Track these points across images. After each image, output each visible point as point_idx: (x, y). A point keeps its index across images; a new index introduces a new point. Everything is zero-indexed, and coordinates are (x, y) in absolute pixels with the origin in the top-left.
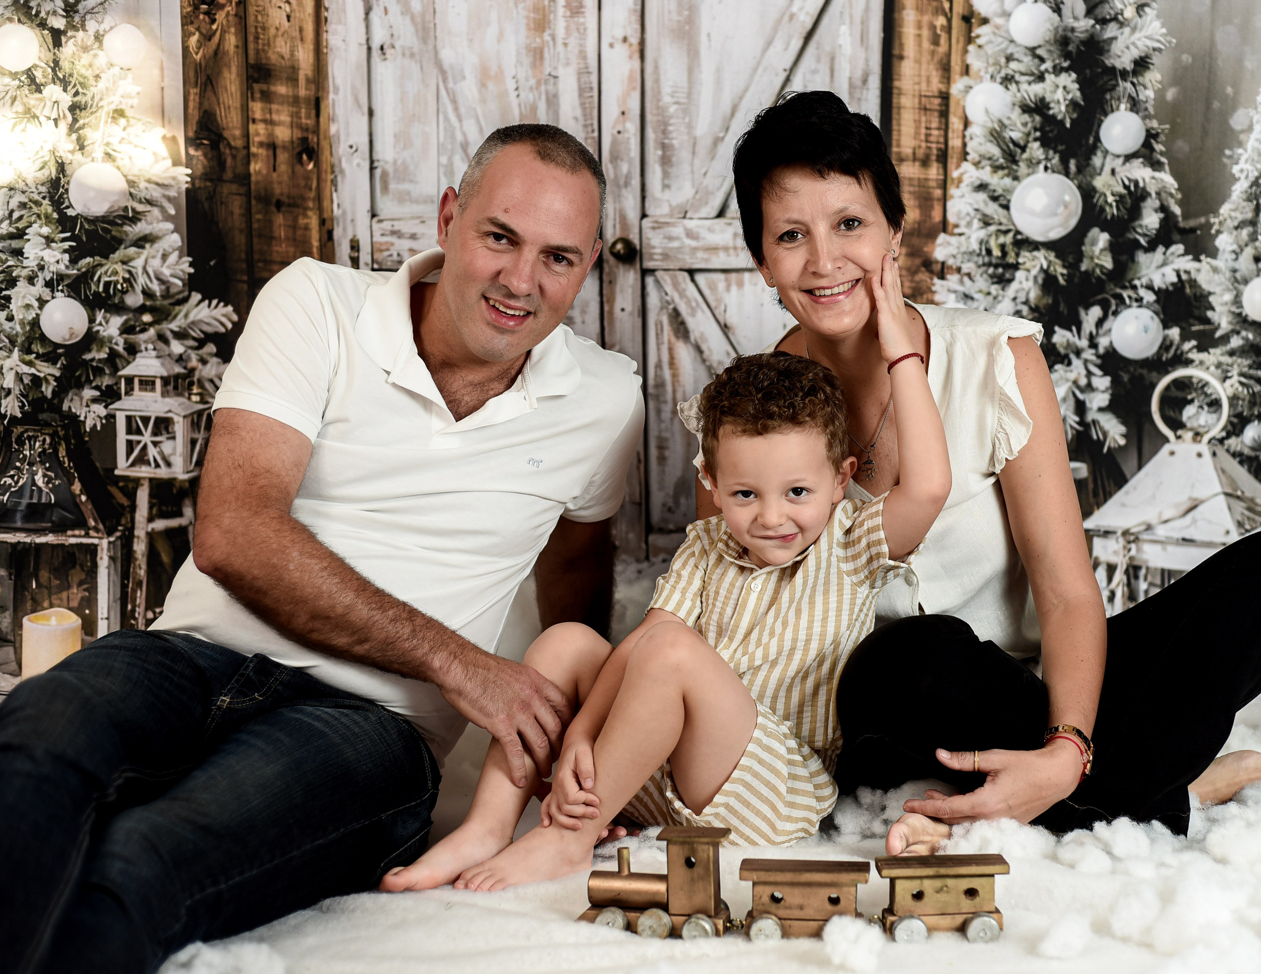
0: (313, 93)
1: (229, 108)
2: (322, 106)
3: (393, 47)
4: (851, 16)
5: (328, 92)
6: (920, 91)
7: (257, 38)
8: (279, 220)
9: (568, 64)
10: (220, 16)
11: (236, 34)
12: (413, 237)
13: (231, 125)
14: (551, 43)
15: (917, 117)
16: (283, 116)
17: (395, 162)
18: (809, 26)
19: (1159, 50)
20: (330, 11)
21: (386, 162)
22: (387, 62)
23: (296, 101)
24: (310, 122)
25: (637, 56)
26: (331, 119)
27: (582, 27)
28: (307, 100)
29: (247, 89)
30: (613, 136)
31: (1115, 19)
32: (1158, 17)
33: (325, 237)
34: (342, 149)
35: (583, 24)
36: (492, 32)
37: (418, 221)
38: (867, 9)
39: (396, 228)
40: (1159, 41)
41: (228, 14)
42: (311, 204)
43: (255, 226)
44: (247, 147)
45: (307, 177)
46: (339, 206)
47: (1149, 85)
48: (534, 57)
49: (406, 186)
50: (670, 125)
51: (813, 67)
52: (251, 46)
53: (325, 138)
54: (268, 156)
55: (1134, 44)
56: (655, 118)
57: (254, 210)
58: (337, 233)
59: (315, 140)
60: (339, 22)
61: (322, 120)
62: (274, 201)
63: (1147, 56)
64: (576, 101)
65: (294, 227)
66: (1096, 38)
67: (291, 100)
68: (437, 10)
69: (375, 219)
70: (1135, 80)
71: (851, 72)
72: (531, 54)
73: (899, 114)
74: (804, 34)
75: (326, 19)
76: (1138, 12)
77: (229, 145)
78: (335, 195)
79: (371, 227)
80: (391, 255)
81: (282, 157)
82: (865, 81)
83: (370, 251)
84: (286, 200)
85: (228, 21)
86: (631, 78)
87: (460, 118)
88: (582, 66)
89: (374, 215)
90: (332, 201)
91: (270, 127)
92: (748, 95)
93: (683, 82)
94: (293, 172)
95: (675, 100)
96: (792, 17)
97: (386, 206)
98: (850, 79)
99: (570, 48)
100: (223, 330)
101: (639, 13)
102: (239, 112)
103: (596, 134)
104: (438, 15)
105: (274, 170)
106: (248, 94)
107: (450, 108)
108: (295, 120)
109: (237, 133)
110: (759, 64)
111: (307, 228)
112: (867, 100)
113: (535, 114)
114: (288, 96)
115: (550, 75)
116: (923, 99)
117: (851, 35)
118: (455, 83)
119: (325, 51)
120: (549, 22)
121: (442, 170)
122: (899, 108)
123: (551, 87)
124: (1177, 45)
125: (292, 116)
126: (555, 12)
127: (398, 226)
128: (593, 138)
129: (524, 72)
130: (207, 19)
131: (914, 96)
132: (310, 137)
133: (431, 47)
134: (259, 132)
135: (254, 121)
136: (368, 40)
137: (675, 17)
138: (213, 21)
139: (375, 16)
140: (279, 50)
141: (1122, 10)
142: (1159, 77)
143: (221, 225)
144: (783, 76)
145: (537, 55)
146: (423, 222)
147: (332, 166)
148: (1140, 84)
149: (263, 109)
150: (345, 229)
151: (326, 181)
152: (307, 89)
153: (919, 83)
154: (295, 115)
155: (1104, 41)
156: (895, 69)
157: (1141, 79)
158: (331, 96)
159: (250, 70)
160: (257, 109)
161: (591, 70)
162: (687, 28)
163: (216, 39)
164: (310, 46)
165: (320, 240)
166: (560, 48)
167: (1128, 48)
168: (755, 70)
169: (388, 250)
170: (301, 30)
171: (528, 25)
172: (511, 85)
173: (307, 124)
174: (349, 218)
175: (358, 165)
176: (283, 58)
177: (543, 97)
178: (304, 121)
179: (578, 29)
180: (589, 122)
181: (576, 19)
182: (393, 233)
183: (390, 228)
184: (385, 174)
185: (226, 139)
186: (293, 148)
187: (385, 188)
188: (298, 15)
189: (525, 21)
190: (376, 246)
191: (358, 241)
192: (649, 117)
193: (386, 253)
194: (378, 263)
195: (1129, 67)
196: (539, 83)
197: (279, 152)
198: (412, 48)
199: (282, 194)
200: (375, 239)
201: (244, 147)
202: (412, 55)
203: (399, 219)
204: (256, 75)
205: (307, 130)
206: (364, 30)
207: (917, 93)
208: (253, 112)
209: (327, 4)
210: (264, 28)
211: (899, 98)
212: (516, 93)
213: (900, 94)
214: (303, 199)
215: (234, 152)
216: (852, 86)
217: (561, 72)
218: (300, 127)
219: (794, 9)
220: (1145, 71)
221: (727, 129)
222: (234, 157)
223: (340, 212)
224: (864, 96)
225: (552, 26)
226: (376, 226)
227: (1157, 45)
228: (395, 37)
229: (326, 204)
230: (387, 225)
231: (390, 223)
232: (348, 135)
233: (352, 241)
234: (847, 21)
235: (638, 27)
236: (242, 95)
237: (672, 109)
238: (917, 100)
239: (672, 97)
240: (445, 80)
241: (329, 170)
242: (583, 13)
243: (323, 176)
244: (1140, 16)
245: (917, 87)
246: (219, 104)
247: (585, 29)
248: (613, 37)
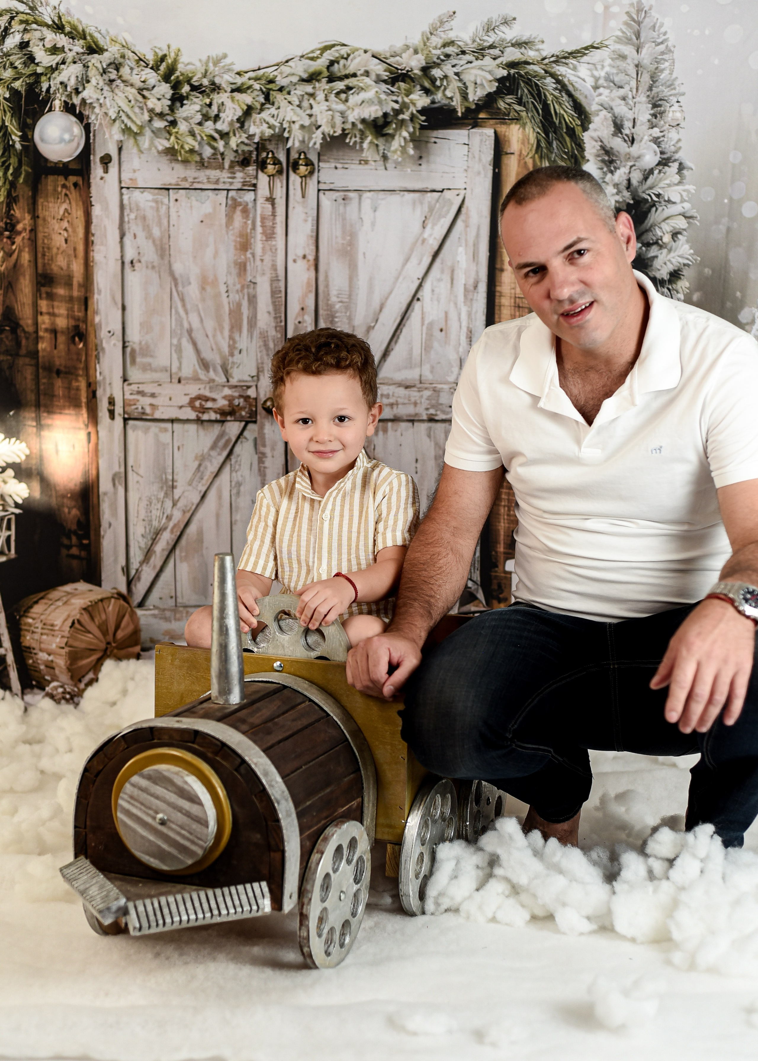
0: (83, 294)
1: (24, 304)
2: (90, 303)
3: (140, 261)
4: (466, 240)
5: (94, 294)
6: (515, 294)
7: (44, 255)
8: (59, 383)
9: (264, 274)
10: (18, 240)
11: (29, 252)
12: (153, 395)
13: (25, 316)
14: (252, 259)
15: (513, 311)
16: (61, 309)
17: (140, 343)
18: (436, 247)
19: (688, 265)
20: (96, 236)
21: (134, 343)
22: (135, 272)
23: (71, 299)
24: (81, 314)
25: (313, 268)
26: (96, 312)
27: (274, 248)
28: (79, 299)
29: (37, 291)
30: (295, 324)
31: (656, 243)
32: (687, 241)
33: (91, 395)
34: (103, 334)
35: (275, 246)
36: (209, 252)
37: (156, 385)
38: (478, 236)
39: (141, 389)
40: (688, 259)
41: (23, 238)
42: (81, 372)
43: (42, 387)
44: (36, 332)
45: (78, 353)
46: (100, 373)
47: (680, 290)
48: (240, 269)
49: (147, 360)
50: (336, 317)
51: (439, 276)
52: (40, 261)
53: (91, 326)
54: (51, 338)
55: (669, 261)
56: (326, 313)
57: (41, 376)
58: (99, 393)
59: (84, 327)
60: (102, 244)
61: (89, 312)
62: (55, 369)
63: (679, 270)
64: (270, 301)
65: (69, 388)
66: (642, 257)
67: (67, 299)
68: (171, 236)
69: (126, 383)
70: (670, 287)
71: (466, 280)
72: (238, 267)
73: (500, 310)
74: (432, 253)
75: (93, 242)
76: (673, 238)
77: (24, 330)
78: (98, 366)
79: (123, 388)
80: (137, 409)
81: (61, 339)
82: (476, 287)
83: (122, 405)
84: (62, 369)
85: (23, 243)
86: (308, 283)
87: (187, 313)
88: (274, 275)
89: (125, 380)
90: (96, 370)
91: (52, 318)
92: (392, 296)
93: (346, 287)
94: (69, 349)
95: (339, 300)
96: (424, 241)
97: (134, 374)
98: (465, 285)
99: (265, 263)
100: (18, 460)
101: (314, 239)
102: (31, 308)
103: (283, 324)
104: (171, 239)
105: (55, 348)
106: (37, 295)
107: (179, 304)
108: (70, 313)
109: (30, 322)
110: (400, 274)
111: (78, 389)
112: (477, 300)
113: (240, 309)
114: (65, 297)
115: (251, 281)
116: (517, 300)
117: (466, 254)
118: (183, 287)
119: (92, 264)
120: (251, 244)
121: (173, 348)
122: (500, 306)
123: (251, 290)
124: (700, 261)
125: (68, 310)
126: (254, 237)
127: (142, 388)
128: (281, 326)
129: (232, 279)
130: (9, 242)
131: (511, 297)
132: (81, 325)
133: (166, 262)
134: (44, 321)
135: (41, 314)
136: (122, 257)
137: (340, 241)
138: (13, 243)
139: (128, 240)
140: (59, 263)
141: (661, 237)
142: (687, 284)
143: (18, 386)
144: (417, 283)
145: (242, 268)
146: (160, 385)
147: (96, 346)
148: (674, 289)
149: (48, 305)
150: (104, 390)
151: (92, 356)
152: (78, 291)
153: (514, 289)
154: (70, 310)
155: (648, 259)
156: (498, 279)
157: (674, 286)
158: (96, 296)
159: (39, 278)
160: (43, 305)
161: (280, 278)
162: (349, 248)
163: (15, 256)
164: (81, 261)
165: (87, 398)
166: (258, 263)
167: (665, 264)
168: (397, 278)
169: (135, 404)
170: (75, 250)
171: (235, 246)
172: (223, 289)
173: (78, 316)
174: (108, 382)
175: (115, 345)
176: (62, 269)
177: (246, 297)
178: (76, 313)
179: (271, 249)
180: (278, 315)
181: (270, 242)
182: (140, 393)
183: (136, 389)
184: (133, 351)
185: (21, 326)
186: (69, 333)
187: (133, 362)
188: (72, 239)
189: (233, 244)
190: (127, 402)
191: (114, 398)
192: (321, 312)
193: (134, 407)
194: (128, 414)
195: (666, 277)
196: (243, 287)
197: (58, 335)
198: (153, 262)
199: (60, 365)
200: (126, 397)
201: (34, 332)
202: (153, 267)
203: (143, 383)
204: (43, 281)
205: (78, 320)
206: (119, 249)
207: (513, 296)
208: (41, 307)
209: (93, 231)
210: (49, 248)
211: (500, 299)
212: (227, 294)
213: (500, 296)
214: (76, 368)
215: (27, 335)
216: (466, 290)
217: (259, 280)
218: (74, 318)
219: (426, 235)
220: (677, 280)
221: (377, 321)
222: (27, 339)
223: (101, 378)
224: (475, 298)
225: (253, 247)
226: (126, 388)
227: (686, 262)
228: (141, 255)
229: (91, 372)
230: (134, 387)
231: (137, 385)
232: (107, 324)
233: (110, 398)
234: (464, 244)
235: (313, 248)
236: (33, 295)
237: (338, 306)
238: (513, 301)
239: (338, 297)
240: (176, 285)
241: (94, 348)
242: (274, 238)
243: (90, 352)
244: (675, 241)
245: (513, 291)
246: (17, 301)
247: (276, 250)
248: (296, 255)
